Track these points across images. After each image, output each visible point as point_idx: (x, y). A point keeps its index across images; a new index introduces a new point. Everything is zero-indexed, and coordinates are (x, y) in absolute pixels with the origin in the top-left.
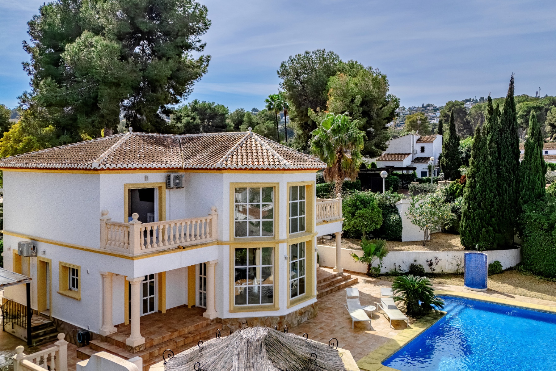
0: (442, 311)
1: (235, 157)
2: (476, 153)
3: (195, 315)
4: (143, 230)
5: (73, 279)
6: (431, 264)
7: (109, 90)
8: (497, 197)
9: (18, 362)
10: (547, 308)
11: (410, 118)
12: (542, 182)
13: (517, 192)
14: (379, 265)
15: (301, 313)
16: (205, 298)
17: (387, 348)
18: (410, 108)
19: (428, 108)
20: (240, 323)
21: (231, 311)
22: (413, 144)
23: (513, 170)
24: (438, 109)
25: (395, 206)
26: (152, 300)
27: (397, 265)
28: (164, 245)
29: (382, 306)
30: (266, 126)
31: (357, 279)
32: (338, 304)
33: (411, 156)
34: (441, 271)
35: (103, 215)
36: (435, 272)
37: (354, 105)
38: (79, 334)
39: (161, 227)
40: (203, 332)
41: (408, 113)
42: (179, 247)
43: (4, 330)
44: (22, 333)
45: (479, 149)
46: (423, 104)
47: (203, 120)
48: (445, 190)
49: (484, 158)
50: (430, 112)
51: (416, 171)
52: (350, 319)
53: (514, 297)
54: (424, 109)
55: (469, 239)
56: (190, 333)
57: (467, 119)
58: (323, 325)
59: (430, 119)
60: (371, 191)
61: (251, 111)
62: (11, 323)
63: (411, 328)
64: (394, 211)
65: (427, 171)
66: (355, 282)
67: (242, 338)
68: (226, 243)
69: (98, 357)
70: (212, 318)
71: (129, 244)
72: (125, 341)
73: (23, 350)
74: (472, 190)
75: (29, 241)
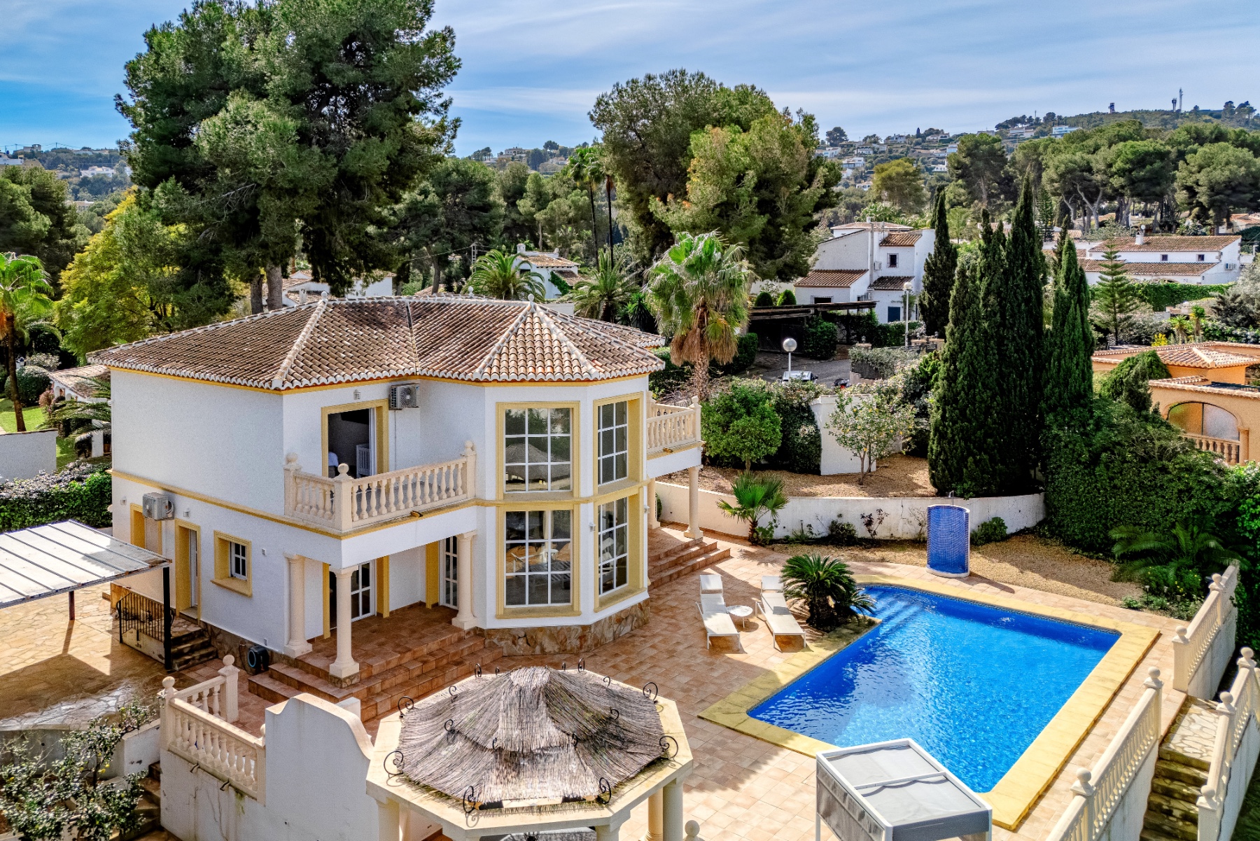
0: (873, 619)
1: (504, 357)
2: (957, 314)
3: (438, 621)
4: (356, 489)
5: (237, 560)
6: (869, 523)
7: (278, 202)
8: (998, 398)
9: (167, 701)
10: (1066, 615)
11: (883, 170)
12: (1083, 371)
13: (1037, 387)
14: (771, 524)
15: (620, 619)
16: (455, 590)
17: (761, 686)
18: (889, 138)
19: (930, 138)
20: (514, 636)
21: (499, 617)
22: (872, 251)
23: (1029, 348)
24: (950, 140)
25: (809, 407)
26: (366, 596)
27: (805, 523)
28: (389, 511)
29: (762, 606)
30: (573, 201)
31: (729, 550)
32: (689, 600)
33: (867, 275)
34: (889, 534)
35: (289, 461)
36: (876, 537)
37: (742, 191)
38: (251, 654)
39: (384, 483)
40: (452, 651)
41: (885, 148)
42: (412, 515)
43: (121, 641)
44: (155, 648)
45: (964, 309)
46: (918, 130)
47: (442, 196)
48: (910, 373)
49: (974, 325)
50: (933, 147)
51: (875, 310)
52: (704, 630)
53: (1012, 591)
54: (920, 139)
55: (944, 476)
56: (431, 654)
57: (1006, 173)
58: (656, 640)
59: (933, 163)
60: (763, 378)
61: (541, 148)
62: (135, 632)
63: (810, 650)
64: (807, 417)
65: (901, 305)
66: (726, 556)
67: (512, 685)
68: (489, 504)
69: (299, 701)
70: (467, 627)
71: (332, 513)
72: (328, 667)
73: (173, 683)
74: (949, 385)
75: (160, 491)
